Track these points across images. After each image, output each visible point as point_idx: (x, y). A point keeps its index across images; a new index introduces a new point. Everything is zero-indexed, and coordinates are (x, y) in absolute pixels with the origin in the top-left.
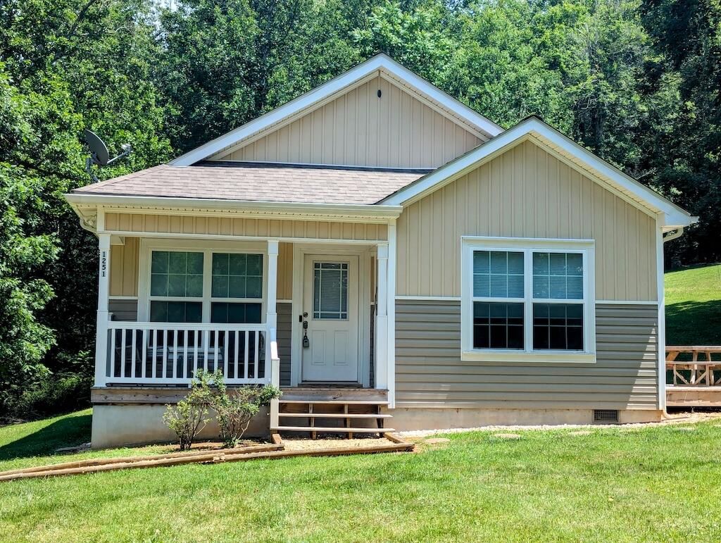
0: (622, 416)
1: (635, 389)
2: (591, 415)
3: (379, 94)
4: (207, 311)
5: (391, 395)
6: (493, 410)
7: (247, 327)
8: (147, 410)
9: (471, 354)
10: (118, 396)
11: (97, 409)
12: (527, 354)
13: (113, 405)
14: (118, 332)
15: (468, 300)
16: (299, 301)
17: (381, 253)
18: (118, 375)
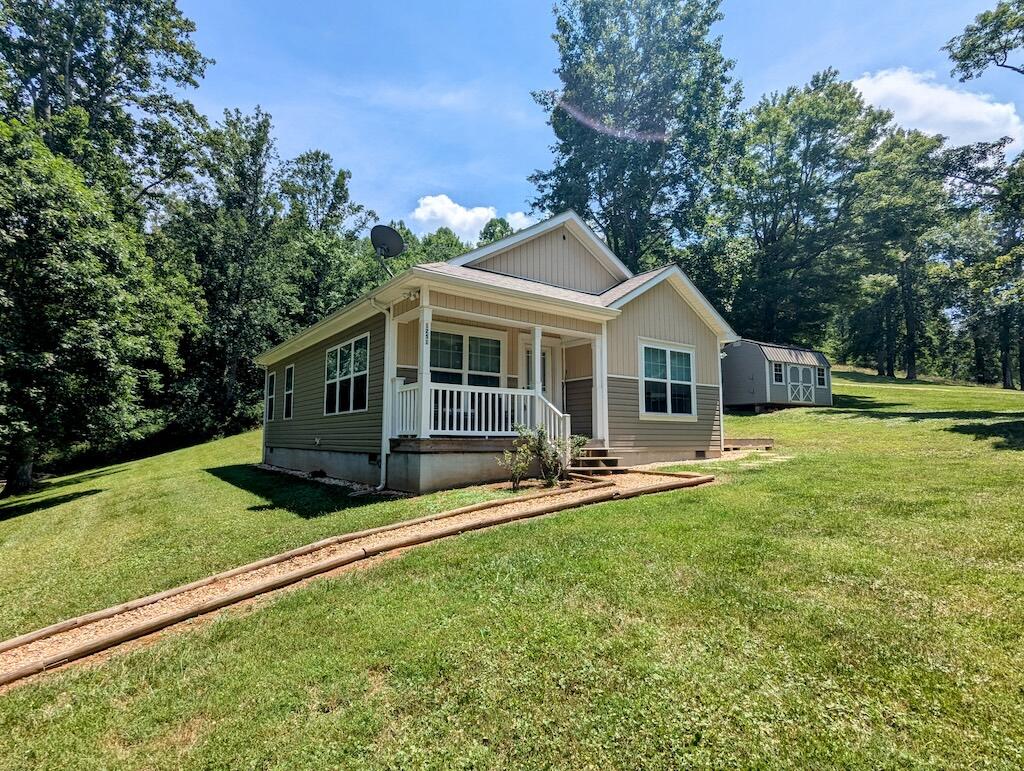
0: (707, 454)
1: (713, 438)
2: (694, 454)
3: (564, 238)
4: (465, 379)
5: (607, 443)
6: (654, 452)
7: (491, 390)
8: (460, 457)
9: (645, 415)
10: (441, 445)
11: (423, 457)
12: (669, 416)
13: (436, 453)
14: (436, 392)
15: (642, 379)
16: (521, 377)
17: (598, 343)
18: (436, 428)
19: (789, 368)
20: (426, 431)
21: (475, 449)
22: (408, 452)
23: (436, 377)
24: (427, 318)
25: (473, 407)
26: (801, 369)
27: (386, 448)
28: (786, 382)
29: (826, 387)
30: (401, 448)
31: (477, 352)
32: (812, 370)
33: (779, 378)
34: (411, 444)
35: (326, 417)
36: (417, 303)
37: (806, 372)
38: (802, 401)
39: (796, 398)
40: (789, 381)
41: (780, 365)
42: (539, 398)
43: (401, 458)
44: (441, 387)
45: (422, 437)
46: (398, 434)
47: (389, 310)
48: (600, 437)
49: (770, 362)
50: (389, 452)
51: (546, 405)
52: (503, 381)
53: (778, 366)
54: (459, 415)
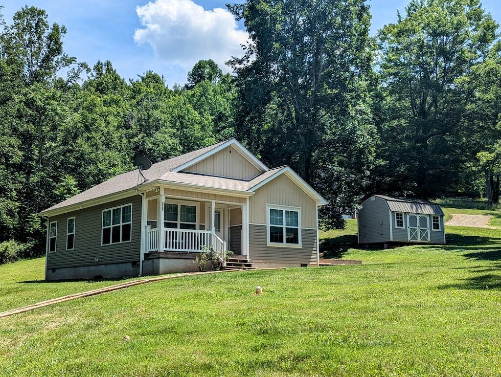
0: (308, 266)
1: (312, 257)
2: (300, 265)
4: (179, 226)
5: (248, 257)
8: (177, 260)
9: (269, 244)
10: (168, 255)
11: (161, 260)
12: (284, 245)
13: (167, 258)
14: (167, 232)
15: (268, 225)
16: (206, 225)
17: (244, 208)
18: (166, 247)
19: (408, 217)
20: (162, 248)
21: (183, 257)
22: (153, 259)
23: (167, 225)
24: (163, 200)
25: (182, 239)
26: (418, 218)
27: (142, 258)
28: (406, 226)
29: (440, 230)
30: (150, 257)
31: (184, 213)
32: (428, 218)
33: (400, 224)
34: (155, 254)
35: (103, 246)
36: (158, 193)
37: (423, 219)
38: (419, 240)
39: (414, 238)
40: (408, 225)
41: (401, 215)
42: (214, 234)
43: (150, 261)
44: (169, 229)
45: (161, 251)
46: (148, 251)
47: (143, 194)
48: (244, 254)
49: (393, 212)
50: (143, 260)
51: (216, 238)
52: (197, 227)
53: (399, 215)
54: (176, 243)
